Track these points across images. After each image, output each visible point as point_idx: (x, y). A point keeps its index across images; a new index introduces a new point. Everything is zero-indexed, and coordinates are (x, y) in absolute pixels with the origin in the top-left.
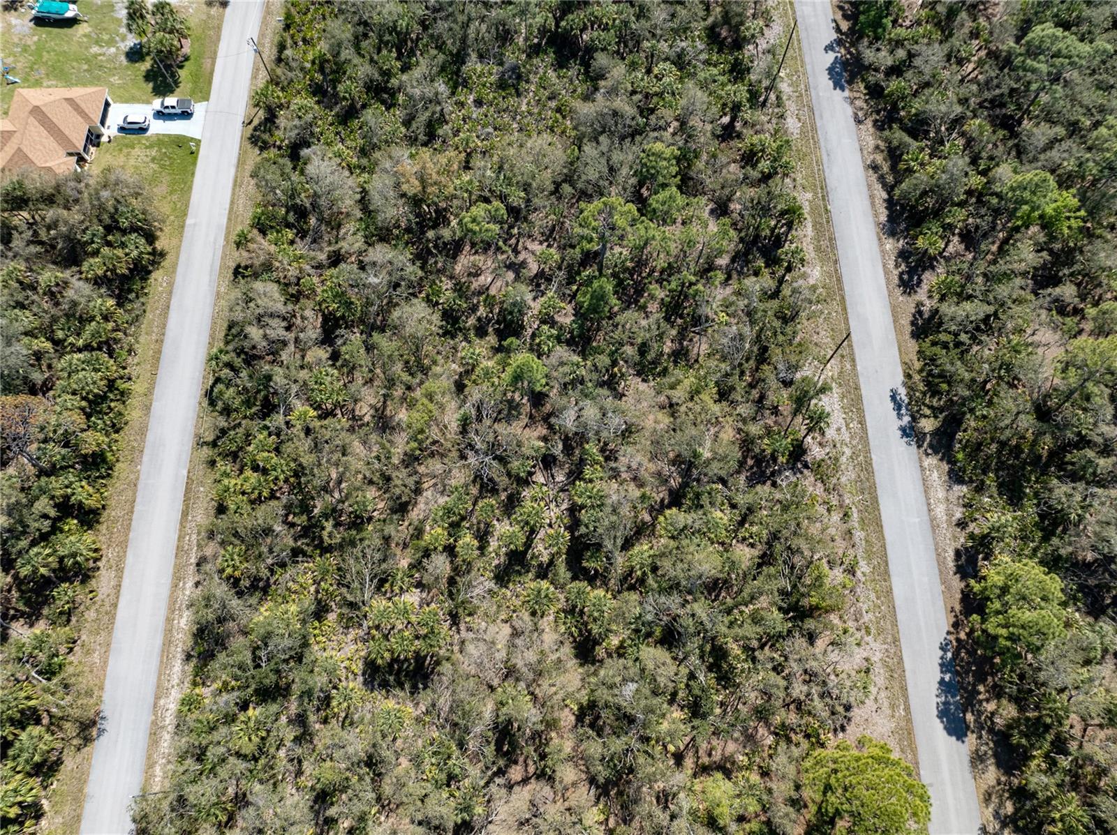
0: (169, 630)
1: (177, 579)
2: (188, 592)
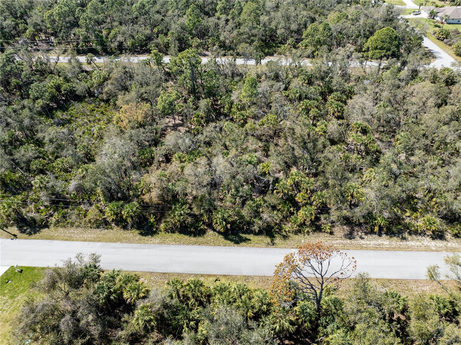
0: (394, 249)
1: (361, 248)
2: (368, 242)
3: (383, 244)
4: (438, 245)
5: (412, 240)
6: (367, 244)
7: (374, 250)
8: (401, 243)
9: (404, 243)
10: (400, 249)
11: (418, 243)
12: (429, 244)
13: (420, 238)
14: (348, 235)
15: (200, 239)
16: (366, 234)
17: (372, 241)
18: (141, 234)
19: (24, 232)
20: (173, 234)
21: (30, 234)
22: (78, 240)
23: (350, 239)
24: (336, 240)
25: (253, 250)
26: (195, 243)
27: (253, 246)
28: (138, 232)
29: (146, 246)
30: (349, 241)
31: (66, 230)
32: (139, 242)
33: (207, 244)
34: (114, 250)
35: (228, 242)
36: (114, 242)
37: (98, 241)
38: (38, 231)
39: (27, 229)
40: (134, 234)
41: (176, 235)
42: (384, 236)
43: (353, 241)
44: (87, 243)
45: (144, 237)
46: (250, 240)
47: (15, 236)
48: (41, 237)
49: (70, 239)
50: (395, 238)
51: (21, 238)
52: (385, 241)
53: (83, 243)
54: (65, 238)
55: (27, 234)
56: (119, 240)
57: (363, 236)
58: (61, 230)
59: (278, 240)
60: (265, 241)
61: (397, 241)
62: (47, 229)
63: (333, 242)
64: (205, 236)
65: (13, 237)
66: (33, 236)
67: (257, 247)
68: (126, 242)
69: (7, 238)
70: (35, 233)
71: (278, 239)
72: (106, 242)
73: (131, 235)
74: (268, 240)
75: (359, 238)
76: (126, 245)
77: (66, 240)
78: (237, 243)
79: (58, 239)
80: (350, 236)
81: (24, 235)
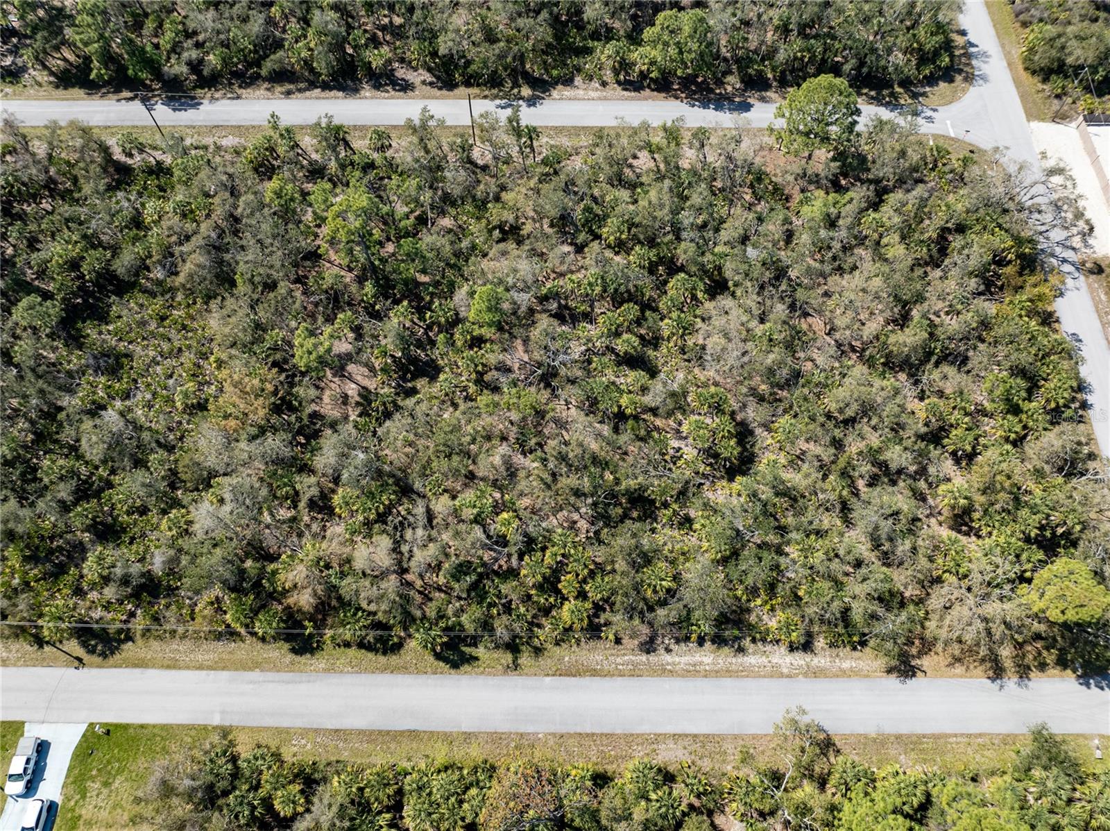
1: (664, 672)
2: (677, 659)
3: (701, 663)
4: (795, 663)
5: (754, 654)
6: (674, 664)
7: (683, 676)
8: (734, 660)
9: (740, 659)
10: (729, 673)
11: (764, 659)
12: (780, 661)
13: (769, 648)
14: (646, 643)
15: (394, 659)
16: (678, 641)
17: (685, 656)
18: (294, 651)
19: (92, 651)
20: (347, 650)
21: (104, 655)
22: (188, 668)
23: (648, 652)
24: (624, 655)
25: (480, 681)
26: (384, 669)
27: (482, 673)
28: (287, 646)
29: (304, 676)
30: (644, 658)
31: (164, 646)
32: (291, 668)
33: (404, 669)
34: (251, 686)
35: (442, 664)
36: (250, 669)
37: (223, 668)
38: (117, 648)
39: (96, 646)
40: (279, 652)
41: (353, 652)
42: (708, 644)
43: (652, 658)
44: (204, 672)
45: (298, 658)
46: (477, 659)
47: (80, 660)
48: (124, 660)
49: (173, 665)
50: (726, 650)
51: (91, 666)
52: (707, 657)
53: (197, 672)
54: (166, 662)
55: (100, 655)
56: (255, 665)
57: (672, 647)
58: (155, 645)
59: (525, 659)
60: (503, 661)
61: (727, 656)
62: (130, 643)
63: (619, 660)
64: (402, 652)
65: (76, 663)
66: (111, 661)
67: (489, 674)
68: (270, 670)
69: (67, 666)
70: (112, 653)
71: (526, 654)
72: (236, 669)
73: (277, 654)
74: (508, 657)
75: (662, 651)
76: (271, 675)
77: (168, 667)
78: (455, 666)
79: (153, 667)
80: (649, 646)
81: (95, 659)
